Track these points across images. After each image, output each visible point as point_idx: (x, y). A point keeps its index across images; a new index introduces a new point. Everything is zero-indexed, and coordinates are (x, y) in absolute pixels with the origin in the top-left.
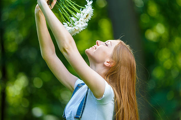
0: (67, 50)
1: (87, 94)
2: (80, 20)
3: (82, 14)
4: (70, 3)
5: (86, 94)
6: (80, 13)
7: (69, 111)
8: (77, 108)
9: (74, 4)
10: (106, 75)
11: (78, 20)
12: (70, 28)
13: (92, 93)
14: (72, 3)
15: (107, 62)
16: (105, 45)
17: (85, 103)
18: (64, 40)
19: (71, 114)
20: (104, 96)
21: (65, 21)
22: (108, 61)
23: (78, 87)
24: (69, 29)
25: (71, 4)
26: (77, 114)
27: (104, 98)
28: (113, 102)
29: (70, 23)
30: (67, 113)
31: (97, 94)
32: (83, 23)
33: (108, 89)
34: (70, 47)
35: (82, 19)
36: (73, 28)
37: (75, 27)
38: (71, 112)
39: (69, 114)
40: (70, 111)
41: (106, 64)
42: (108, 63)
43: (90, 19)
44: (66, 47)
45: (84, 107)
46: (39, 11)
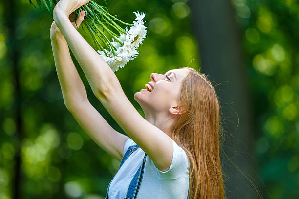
0: (105, 94)
1: (144, 163)
2: (125, 45)
3: (127, 36)
4: (108, 18)
5: (142, 163)
6: (125, 34)
7: (115, 191)
8: (128, 186)
9: (114, 19)
10: (173, 129)
11: (122, 45)
12: (109, 58)
13: (152, 161)
14: (111, 17)
15: (174, 108)
16: (166, 79)
17: (141, 178)
18: (100, 78)
19: (118, 195)
20: (171, 166)
21: (100, 48)
22: (176, 106)
23: (130, 151)
24: (107, 61)
25: (110, 19)
26: (127, 196)
27: (172, 169)
28: (187, 176)
29: (109, 50)
30: (111, 194)
31: (160, 162)
32: (130, 50)
33: (178, 153)
34: (111, 88)
35: (129, 44)
36: (113, 59)
37: (116, 57)
38: (119, 192)
39: (115, 195)
40: (117, 192)
41: (172, 110)
42: (175, 110)
43: (141, 43)
44: (104, 88)
45: (139, 184)
46: (57, 32)
